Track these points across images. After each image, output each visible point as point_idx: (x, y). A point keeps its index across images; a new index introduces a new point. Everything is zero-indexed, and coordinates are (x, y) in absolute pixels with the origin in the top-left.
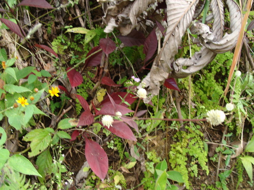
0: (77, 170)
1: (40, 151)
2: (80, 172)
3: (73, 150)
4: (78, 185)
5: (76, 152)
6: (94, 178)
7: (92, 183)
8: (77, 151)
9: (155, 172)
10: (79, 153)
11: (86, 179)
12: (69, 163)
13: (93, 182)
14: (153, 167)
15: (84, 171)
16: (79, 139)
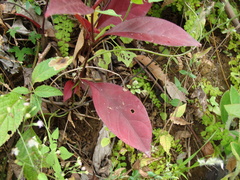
0: (91, 147)
1: (10, 133)
2: (96, 149)
3: (73, 117)
4: (101, 171)
5: (81, 119)
6: (123, 152)
7: (122, 161)
8: (81, 117)
9: (223, 110)
10: (86, 118)
11: (109, 157)
12: (76, 140)
13: (124, 158)
14: (217, 104)
15: (103, 146)
16: (79, 95)
